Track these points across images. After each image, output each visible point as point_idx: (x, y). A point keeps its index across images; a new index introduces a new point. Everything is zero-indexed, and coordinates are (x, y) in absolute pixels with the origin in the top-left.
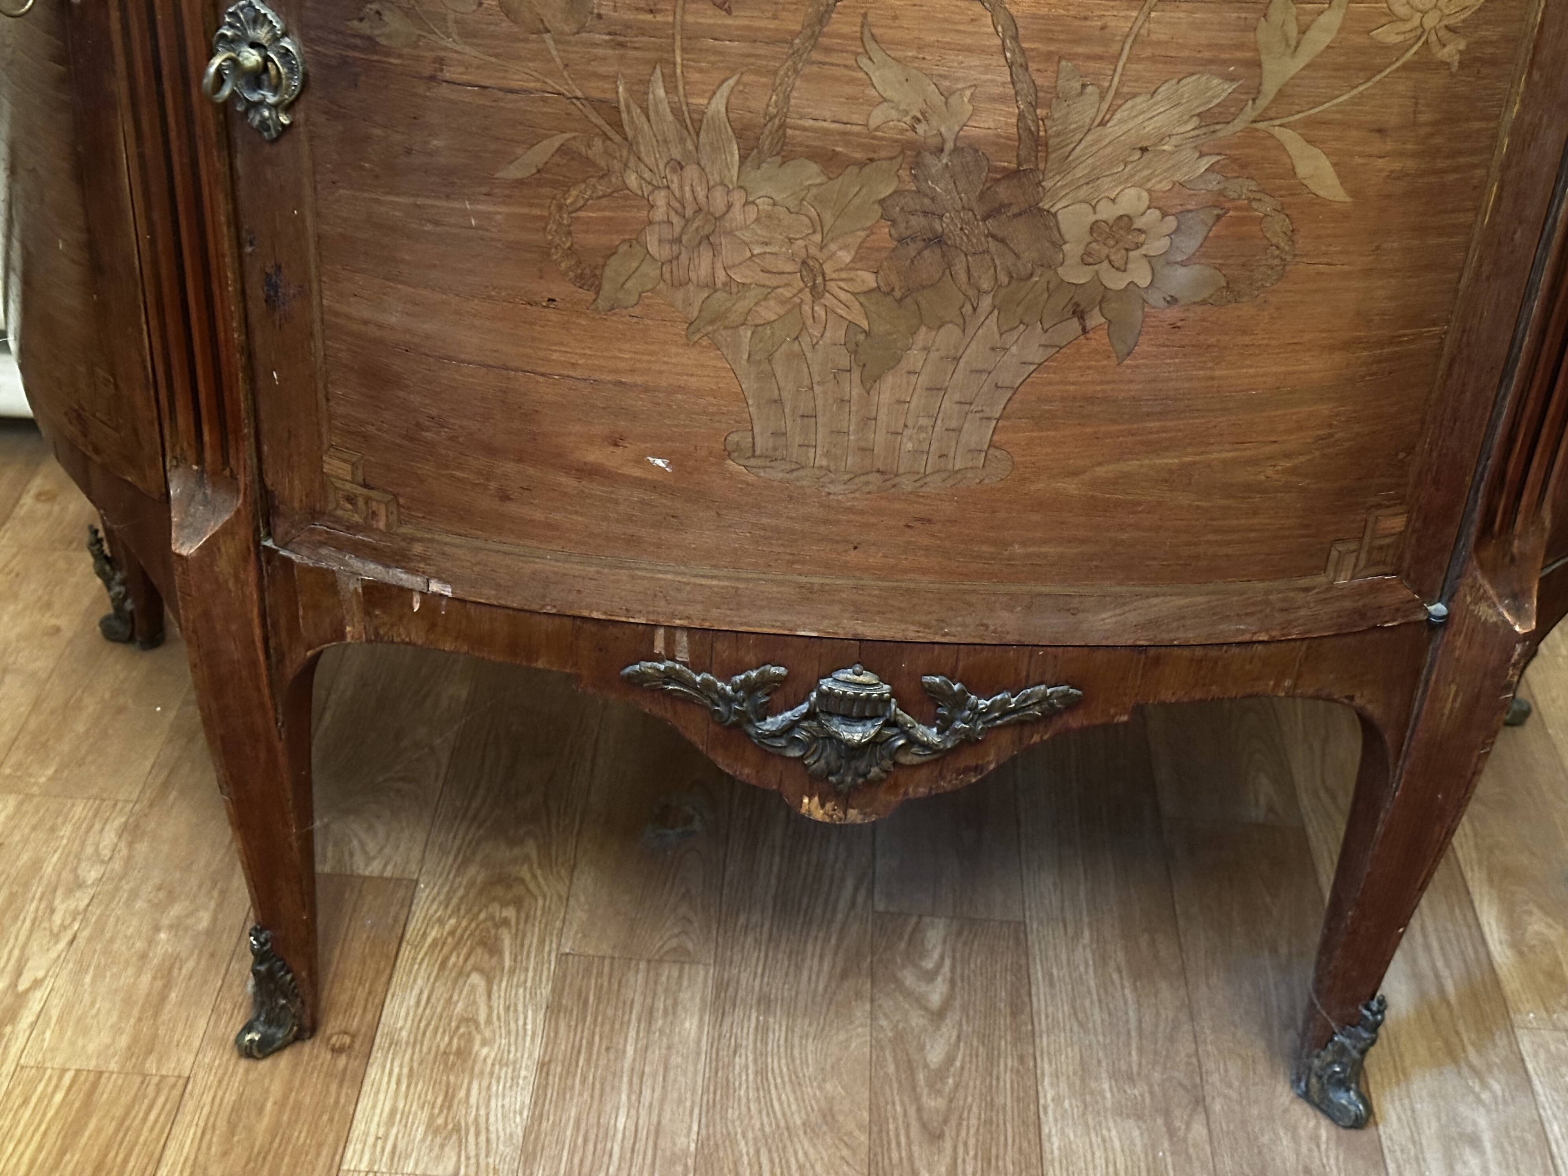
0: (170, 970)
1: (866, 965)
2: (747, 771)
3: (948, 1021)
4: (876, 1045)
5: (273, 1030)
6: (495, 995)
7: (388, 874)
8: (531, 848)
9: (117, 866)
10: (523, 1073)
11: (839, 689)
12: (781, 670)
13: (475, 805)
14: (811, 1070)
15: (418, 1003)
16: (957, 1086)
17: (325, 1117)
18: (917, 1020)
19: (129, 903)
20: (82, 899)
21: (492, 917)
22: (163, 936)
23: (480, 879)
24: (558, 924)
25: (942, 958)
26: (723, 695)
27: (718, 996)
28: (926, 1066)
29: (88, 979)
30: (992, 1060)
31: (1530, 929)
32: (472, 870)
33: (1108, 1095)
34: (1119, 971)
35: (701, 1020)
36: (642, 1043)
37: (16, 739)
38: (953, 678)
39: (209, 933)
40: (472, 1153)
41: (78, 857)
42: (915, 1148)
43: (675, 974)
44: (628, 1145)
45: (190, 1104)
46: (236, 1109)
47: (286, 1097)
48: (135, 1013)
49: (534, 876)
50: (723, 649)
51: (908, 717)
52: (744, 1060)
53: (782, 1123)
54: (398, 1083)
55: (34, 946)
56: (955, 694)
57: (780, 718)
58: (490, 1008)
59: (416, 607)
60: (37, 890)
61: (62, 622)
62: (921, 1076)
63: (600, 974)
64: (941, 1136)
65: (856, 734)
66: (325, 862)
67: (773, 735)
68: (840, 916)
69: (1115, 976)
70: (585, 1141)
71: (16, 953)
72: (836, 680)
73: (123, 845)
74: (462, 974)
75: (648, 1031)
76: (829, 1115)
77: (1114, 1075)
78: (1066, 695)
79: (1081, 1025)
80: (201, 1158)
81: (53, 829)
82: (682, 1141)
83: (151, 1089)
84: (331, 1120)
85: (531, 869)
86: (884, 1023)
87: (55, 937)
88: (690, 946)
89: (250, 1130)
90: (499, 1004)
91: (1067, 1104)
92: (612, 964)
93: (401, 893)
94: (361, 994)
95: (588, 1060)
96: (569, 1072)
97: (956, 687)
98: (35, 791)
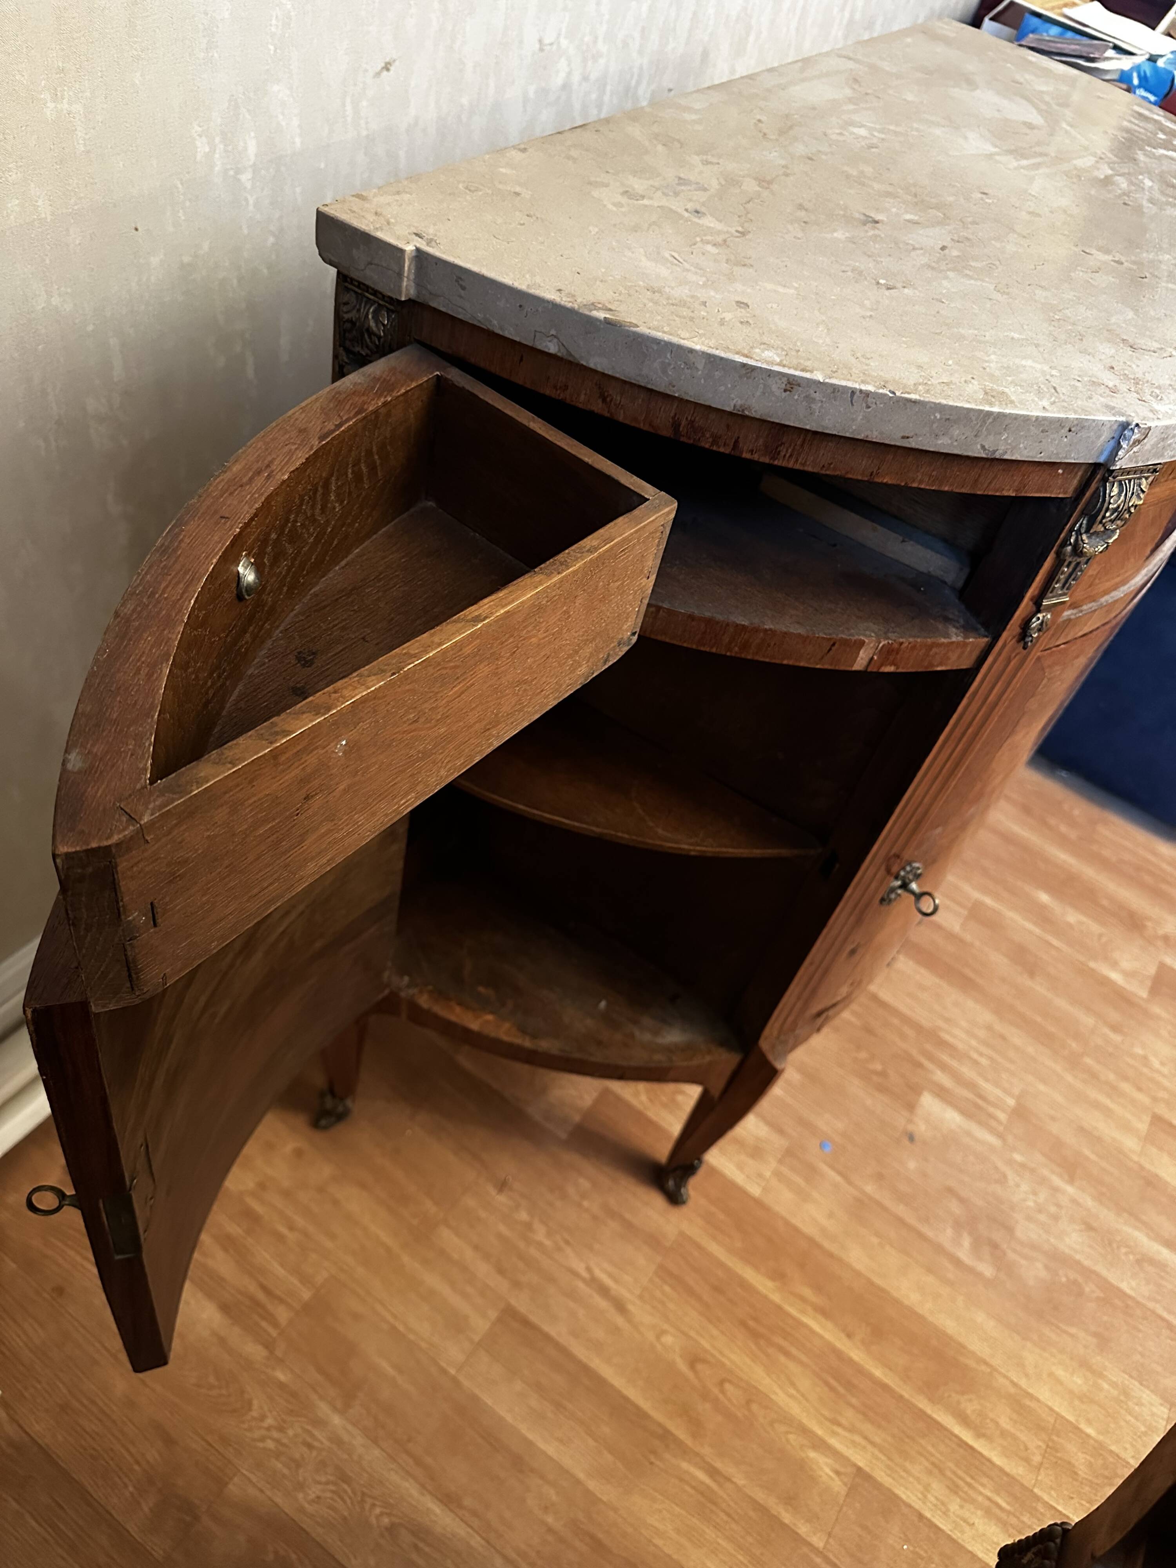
55: (562, 1261)
71: (562, 1271)
73: (510, 1194)
80: (730, 1247)
81: (479, 1219)
83: (679, 1249)
87: (560, 1249)
89: (722, 1222)
98: (441, 1216)
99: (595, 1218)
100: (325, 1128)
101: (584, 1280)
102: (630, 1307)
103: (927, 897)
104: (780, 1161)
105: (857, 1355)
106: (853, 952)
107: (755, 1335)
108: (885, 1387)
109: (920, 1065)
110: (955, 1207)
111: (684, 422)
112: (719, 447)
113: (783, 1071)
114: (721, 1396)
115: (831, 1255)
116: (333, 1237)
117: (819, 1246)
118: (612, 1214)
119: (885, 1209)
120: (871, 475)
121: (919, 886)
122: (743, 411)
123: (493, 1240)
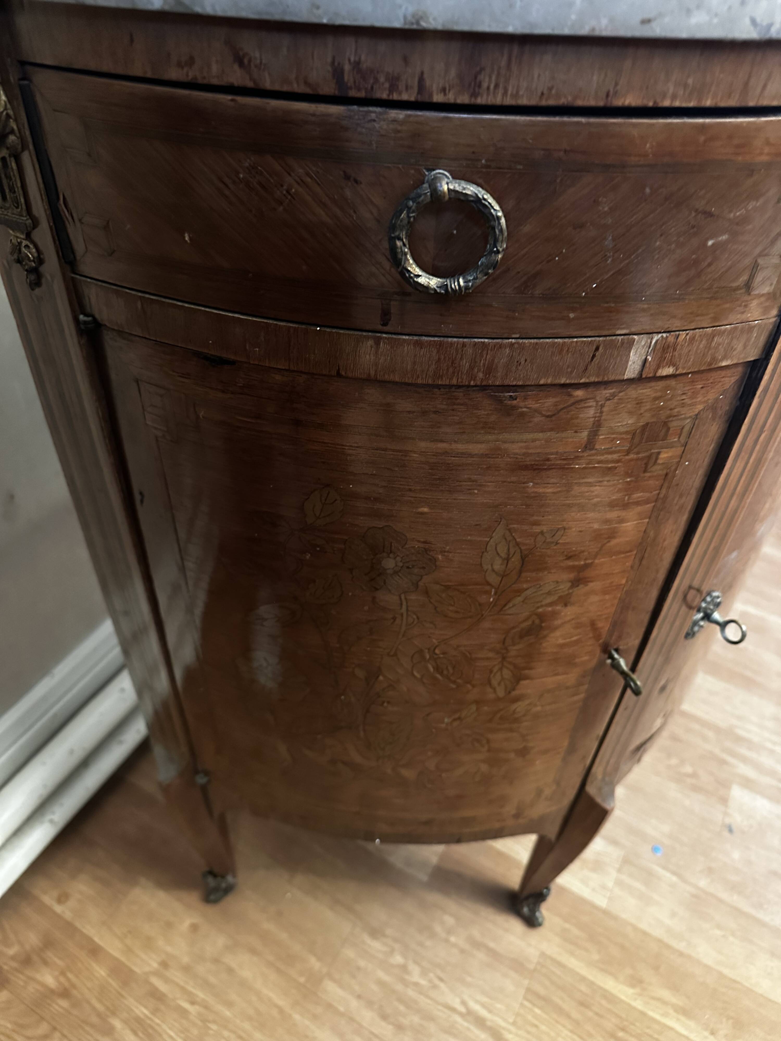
0: (474, 941)
9: (397, 946)
19: (427, 948)
20: (414, 968)
22: (453, 939)
29: (469, 979)
37: (278, 969)
39: (458, 919)
40: (609, 860)
41: (384, 962)
45: (557, 957)
46: (565, 939)
47: (564, 918)
55: (438, 998)
60: (399, 987)
71: (440, 1008)
73: (384, 940)
80: (588, 960)
81: (359, 968)
83: (543, 969)
87: (435, 987)
89: (577, 937)
98: (325, 970)
99: (462, 951)
100: (216, 901)
101: (461, 1014)
102: (506, 1035)
103: (733, 625)
104: (619, 871)
106: (663, 689)
109: (723, 762)
111: (347, 67)
112: (400, 93)
113: (612, 809)
115: (681, 954)
116: (229, 1004)
117: (668, 947)
118: (477, 945)
119: (721, 901)
120: (608, 95)
121: (721, 616)
122: (418, 23)
123: (374, 987)
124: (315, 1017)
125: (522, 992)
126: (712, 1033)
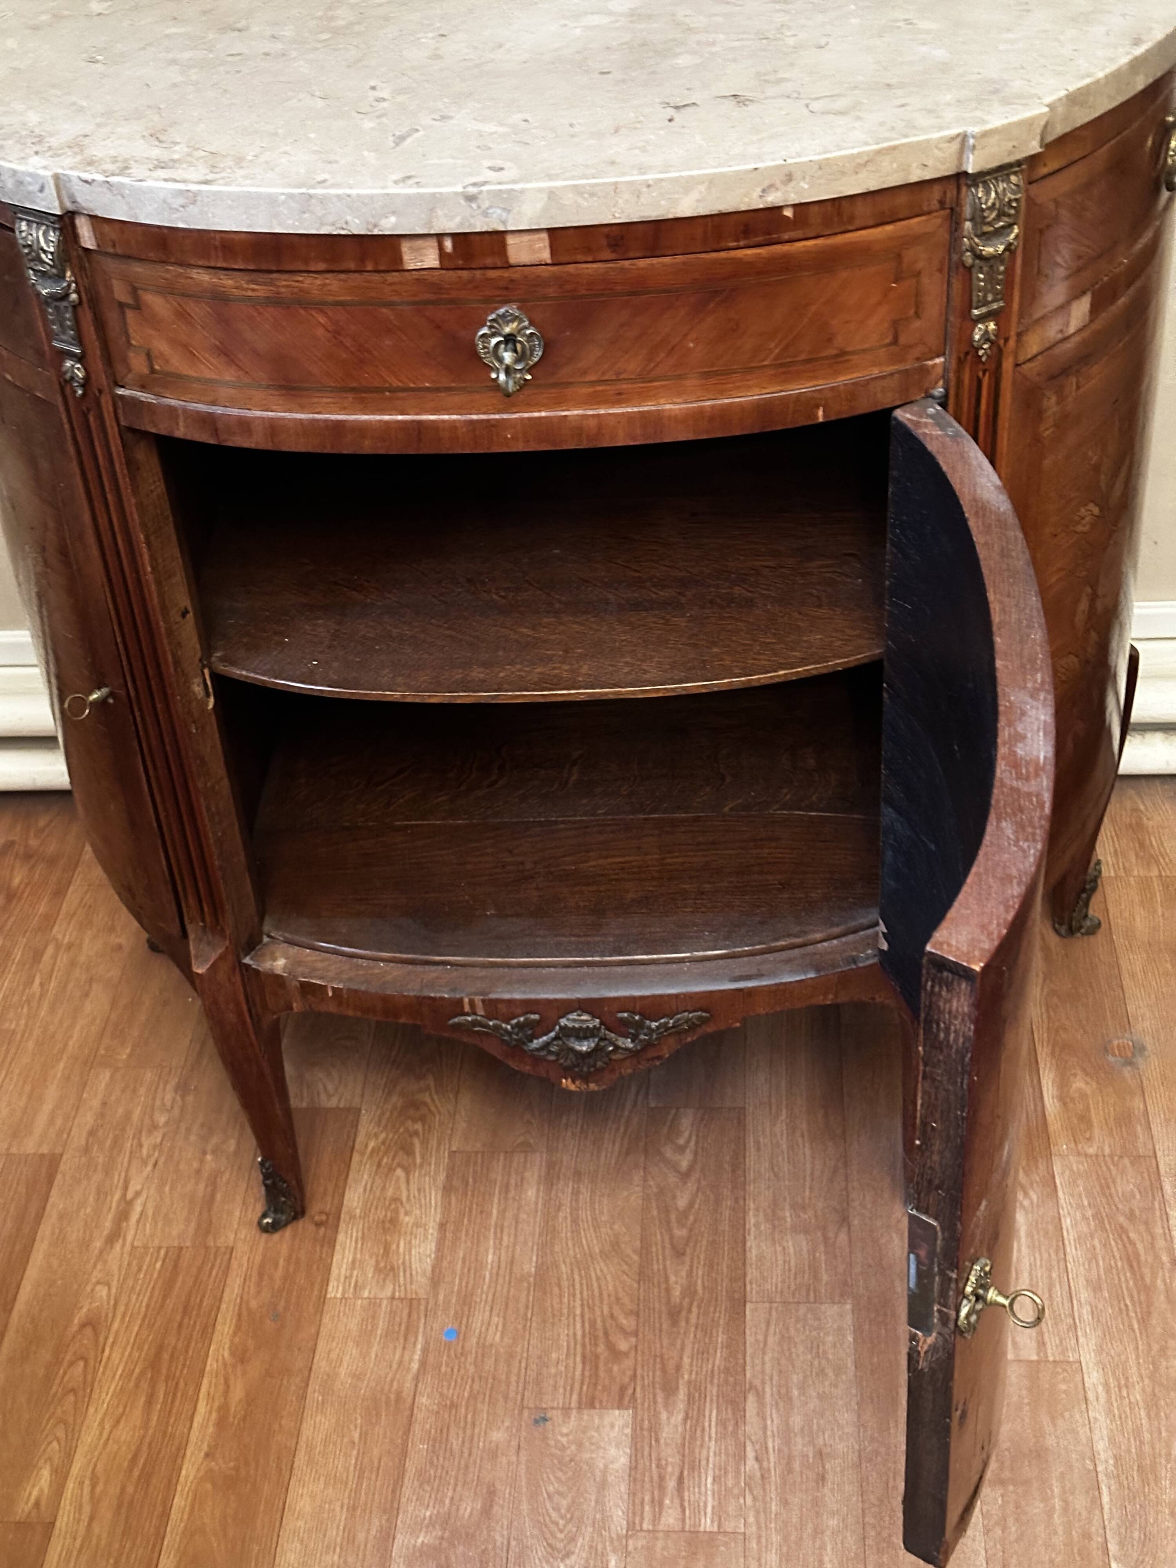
0: (216, 1178)
1: (642, 1144)
2: (528, 1068)
3: (693, 1179)
4: (646, 1198)
5: (279, 1216)
6: (411, 1182)
7: (342, 1105)
8: (430, 1081)
9: (176, 1111)
10: (431, 1231)
11: (570, 1025)
12: (537, 1017)
13: (394, 1053)
14: (605, 1218)
15: (365, 1190)
16: (695, 1221)
17: (315, 1267)
18: (672, 1178)
19: (186, 1138)
20: (157, 1137)
21: (407, 1130)
22: (209, 1157)
23: (399, 1105)
24: (449, 1132)
25: (690, 1137)
26: (506, 1030)
27: (548, 1173)
28: (677, 1209)
29: (167, 1189)
30: (718, 1202)
31: (1074, 1086)
32: (394, 1099)
33: (789, 1220)
34: (803, 1136)
35: (538, 1190)
36: (502, 1207)
37: (104, 1029)
38: (635, 1013)
39: (236, 1153)
40: (402, 1282)
41: (153, 1109)
42: (668, 1263)
43: (522, 1160)
44: (495, 1271)
45: (234, 1264)
46: (262, 1266)
47: (290, 1256)
48: (197, 1209)
49: (433, 1100)
50: (502, 1008)
51: (613, 1035)
52: (565, 1213)
53: (587, 1252)
54: (356, 1243)
55: (133, 1170)
56: (637, 1021)
57: (541, 1040)
58: (409, 1190)
59: (330, 994)
60: (130, 1132)
61: (122, 941)
62: (673, 1217)
63: (475, 1163)
64: (684, 1254)
65: (584, 1047)
66: (302, 1100)
67: (537, 1050)
68: (626, 1113)
69: (800, 1140)
70: (469, 1270)
71: (123, 1175)
72: (568, 1020)
73: (178, 1098)
74: (391, 1170)
75: (506, 1199)
76: (615, 1245)
77: (793, 1207)
78: (700, 1018)
79: (776, 1175)
80: (245, 1297)
81: (134, 1091)
82: (526, 1267)
83: (212, 1256)
84: (318, 1268)
85: (430, 1095)
86: (652, 1183)
87: (145, 1163)
88: (532, 1141)
89: (271, 1278)
90: (413, 1187)
91: (763, 1228)
92: (483, 1156)
93: (351, 1117)
94: (330, 1188)
95: (469, 1221)
96: (457, 1230)
97: (637, 1018)
98: (121, 1065)
101: (124, 1196)
102: (118, 1246)
104: (392, 1299)
105: (189, 1471)
107: (154, 1364)
108: (165, 1516)
109: (669, 1393)
110: (469, 1508)
114: (65, 1363)
118: (212, 1182)
119: (408, 1430)
123: (121, 1111)
124: (67, 1079)
125: (176, 1244)
126: (207, 1455)
